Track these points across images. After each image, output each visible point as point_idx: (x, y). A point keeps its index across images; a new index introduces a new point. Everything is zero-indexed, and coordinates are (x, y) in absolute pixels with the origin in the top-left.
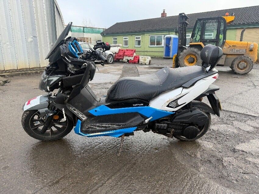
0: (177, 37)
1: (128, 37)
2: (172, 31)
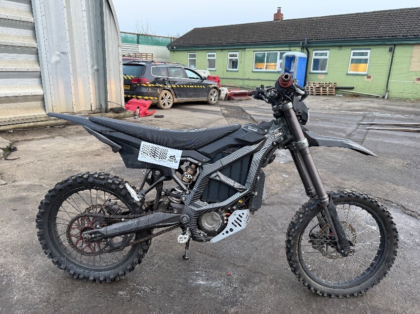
0: (304, 55)
1: (215, 54)
2: (296, 45)
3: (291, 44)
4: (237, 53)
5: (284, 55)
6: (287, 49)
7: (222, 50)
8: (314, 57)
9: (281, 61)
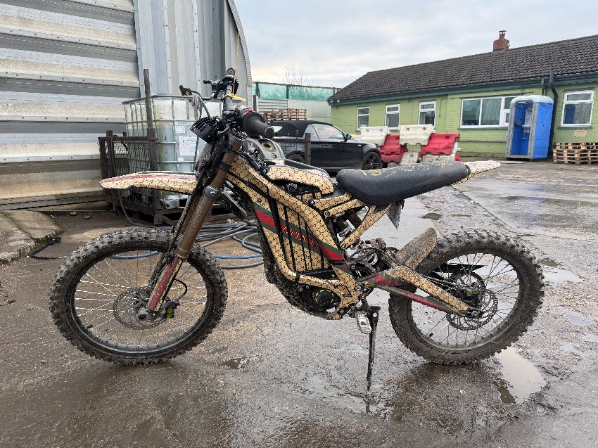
0: (548, 99)
1: (398, 106)
2: (534, 85)
3: (525, 84)
4: (434, 103)
5: (513, 101)
6: (519, 91)
7: (410, 99)
8: (566, 102)
9: (508, 111)
